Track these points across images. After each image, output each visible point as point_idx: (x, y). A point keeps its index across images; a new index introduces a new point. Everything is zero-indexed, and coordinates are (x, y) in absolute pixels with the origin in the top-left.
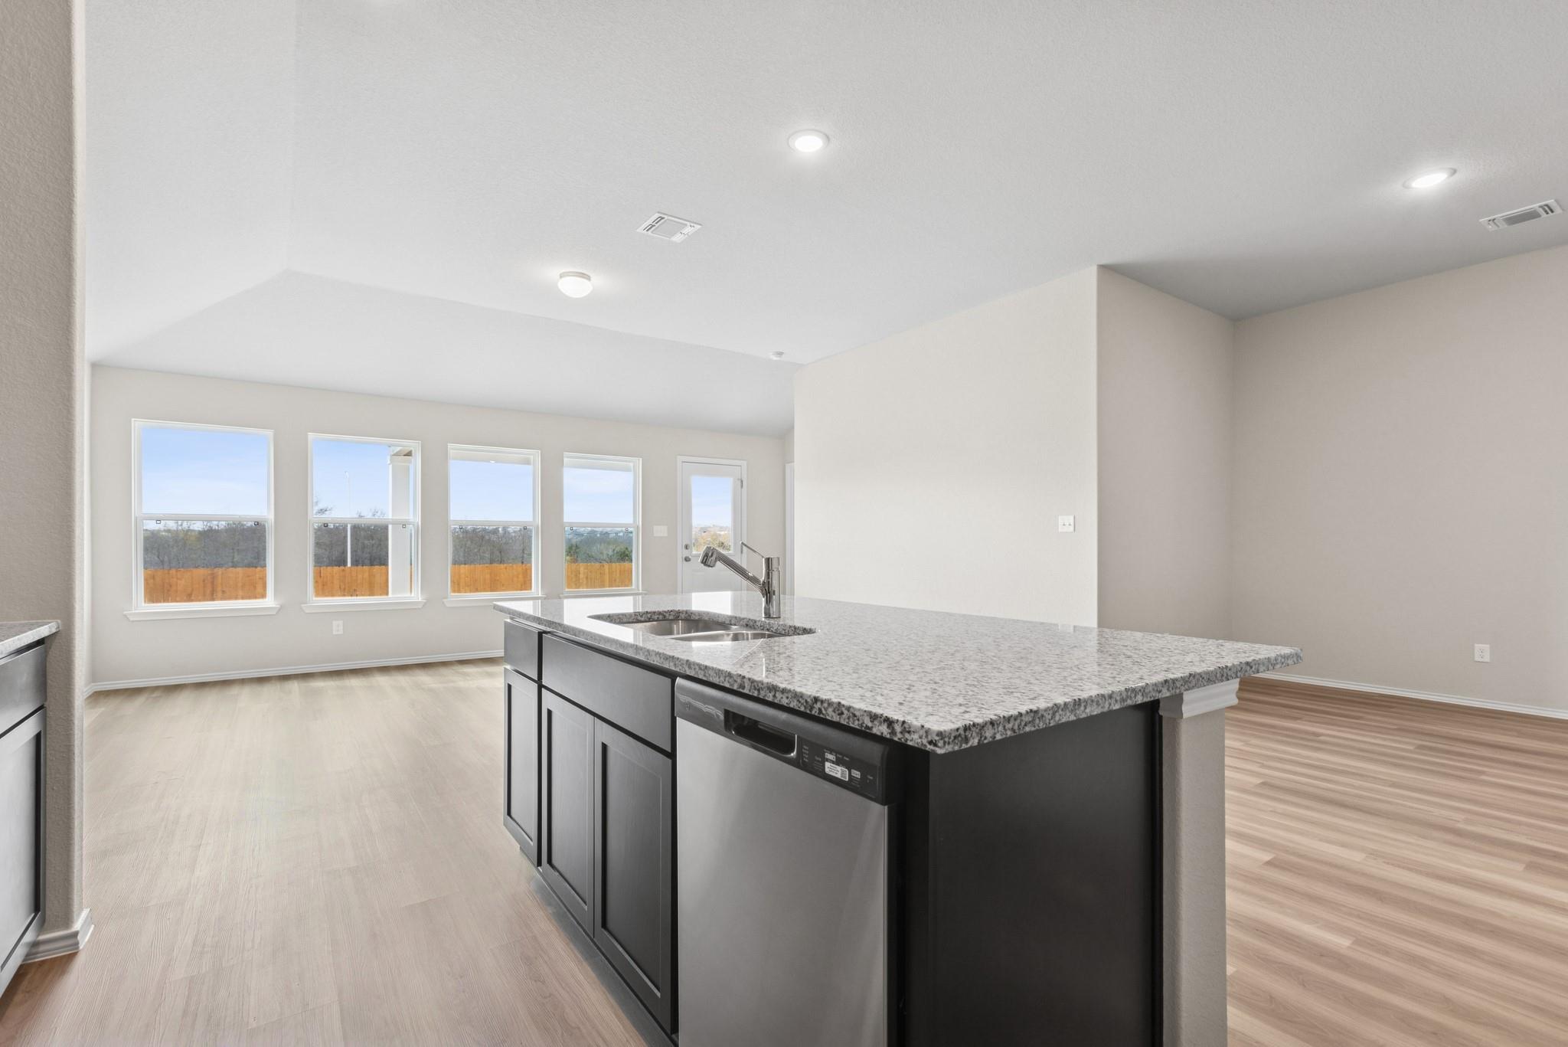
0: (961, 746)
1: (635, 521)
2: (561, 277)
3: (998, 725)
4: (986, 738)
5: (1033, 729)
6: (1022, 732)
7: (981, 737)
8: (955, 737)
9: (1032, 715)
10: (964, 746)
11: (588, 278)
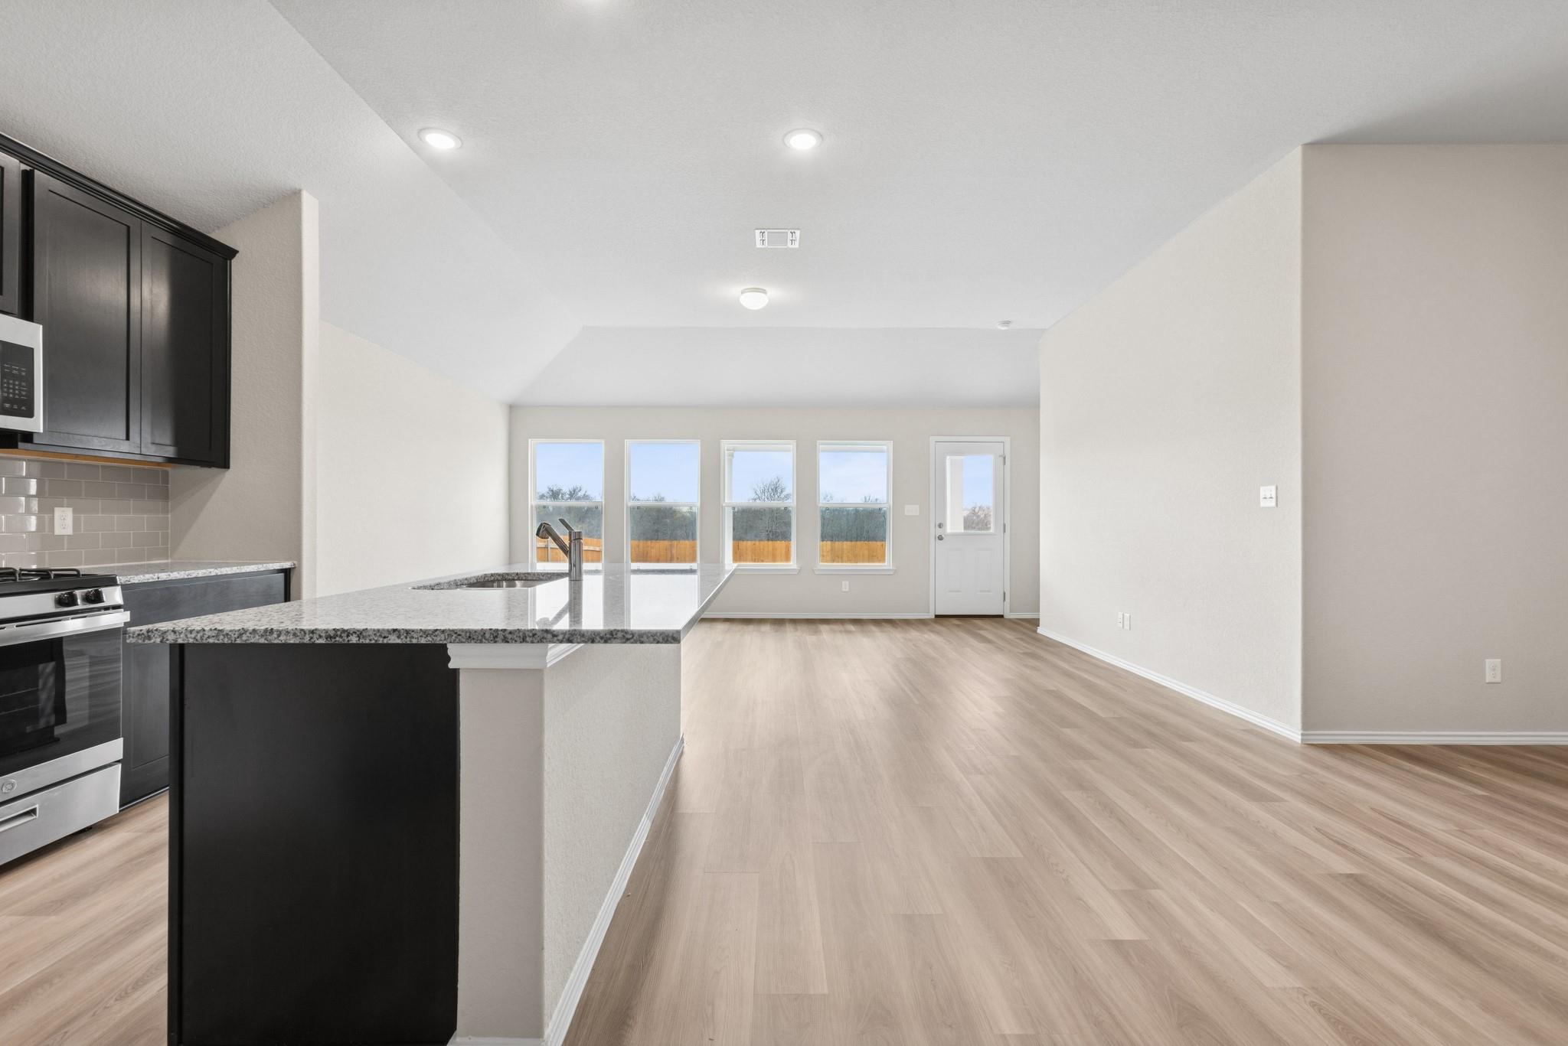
0: (144, 641)
1: (887, 501)
2: (742, 293)
3: (180, 634)
4: (167, 640)
5: (216, 642)
6: (204, 642)
7: (163, 638)
8: (139, 635)
9: (216, 632)
10: (147, 642)
11: (764, 292)
